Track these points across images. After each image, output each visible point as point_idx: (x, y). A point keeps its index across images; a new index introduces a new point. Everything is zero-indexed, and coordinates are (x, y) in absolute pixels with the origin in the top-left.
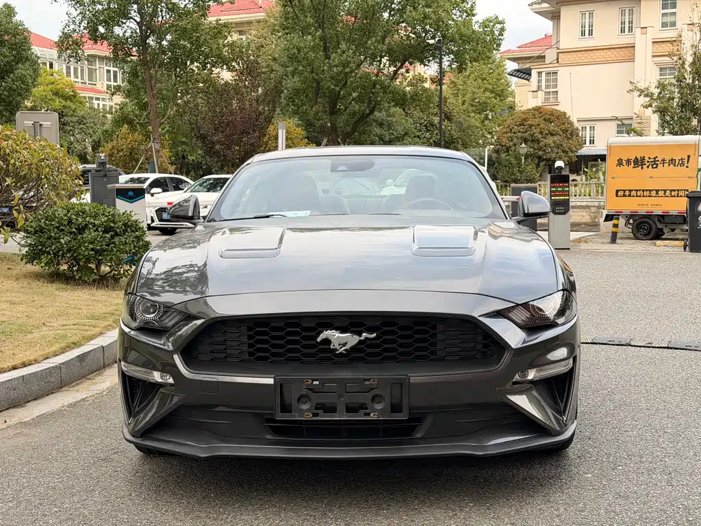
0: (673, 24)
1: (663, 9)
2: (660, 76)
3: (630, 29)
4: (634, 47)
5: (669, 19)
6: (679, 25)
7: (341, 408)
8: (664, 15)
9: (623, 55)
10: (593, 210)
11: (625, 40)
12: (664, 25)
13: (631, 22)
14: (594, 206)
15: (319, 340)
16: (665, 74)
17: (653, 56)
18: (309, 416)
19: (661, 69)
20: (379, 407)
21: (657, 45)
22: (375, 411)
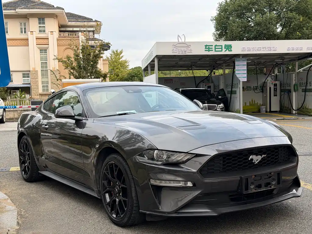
0: (44, 31)
1: (39, 24)
2: (40, 53)
3: (25, 32)
4: (28, 40)
5: (42, 29)
6: (47, 31)
7: (263, 185)
8: (40, 27)
9: (23, 43)
10: (19, 112)
11: (23, 36)
12: (40, 31)
13: (25, 29)
14: (19, 110)
15: (249, 159)
16: (42, 53)
17: (37, 44)
18: (254, 191)
19: (40, 50)
20: (274, 183)
21: (38, 40)
22: (273, 185)
